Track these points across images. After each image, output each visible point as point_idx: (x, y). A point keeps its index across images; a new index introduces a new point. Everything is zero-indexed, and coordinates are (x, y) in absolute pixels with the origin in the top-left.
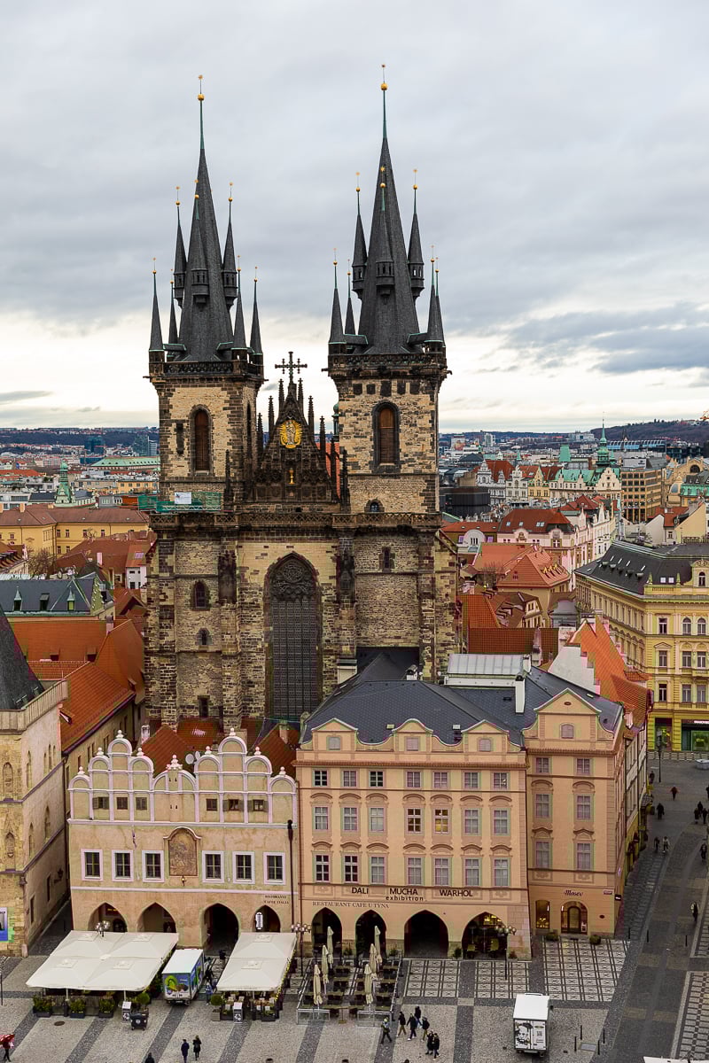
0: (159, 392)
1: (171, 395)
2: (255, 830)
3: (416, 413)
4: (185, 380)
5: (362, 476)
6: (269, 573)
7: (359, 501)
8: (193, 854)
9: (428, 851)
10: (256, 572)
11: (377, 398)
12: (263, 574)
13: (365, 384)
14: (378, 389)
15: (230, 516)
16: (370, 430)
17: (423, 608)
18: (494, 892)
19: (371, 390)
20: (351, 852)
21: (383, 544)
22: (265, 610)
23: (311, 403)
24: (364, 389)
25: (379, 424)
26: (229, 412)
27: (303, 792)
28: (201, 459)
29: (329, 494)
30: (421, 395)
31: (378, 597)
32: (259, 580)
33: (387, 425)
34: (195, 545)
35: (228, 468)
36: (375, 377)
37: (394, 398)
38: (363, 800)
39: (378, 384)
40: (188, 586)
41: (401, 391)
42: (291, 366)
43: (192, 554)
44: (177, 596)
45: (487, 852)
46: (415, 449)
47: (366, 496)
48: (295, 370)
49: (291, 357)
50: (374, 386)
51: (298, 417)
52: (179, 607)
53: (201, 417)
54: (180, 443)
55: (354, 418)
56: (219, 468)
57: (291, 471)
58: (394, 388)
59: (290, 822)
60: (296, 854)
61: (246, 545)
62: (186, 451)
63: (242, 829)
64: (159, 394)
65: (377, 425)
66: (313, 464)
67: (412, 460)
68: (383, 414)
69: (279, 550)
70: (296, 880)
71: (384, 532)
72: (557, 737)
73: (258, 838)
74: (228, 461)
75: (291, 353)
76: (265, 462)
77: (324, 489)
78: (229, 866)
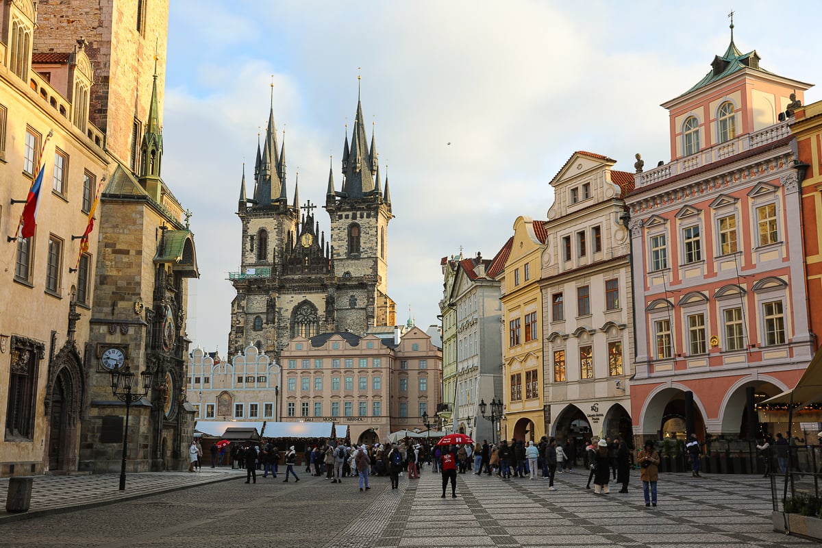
0: (243, 221)
1: (249, 223)
2: (260, 391)
3: (369, 227)
4: (256, 215)
5: (341, 260)
6: (293, 310)
7: (339, 272)
8: (230, 404)
9: (342, 399)
10: (287, 310)
11: (350, 221)
12: (291, 310)
13: (344, 214)
14: (350, 216)
15: (274, 280)
16: (346, 236)
17: (369, 323)
18: (373, 419)
19: (347, 217)
20: (305, 400)
21: (351, 294)
22: (290, 330)
23: (317, 225)
24: (344, 216)
25: (351, 234)
26: (277, 230)
27: (284, 371)
28: (262, 255)
29: (325, 269)
30: (371, 219)
31: (348, 321)
32: (288, 315)
33: (354, 234)
34: (257, 297)
35: (274, 259)
36: (349, 210)
37: (358, 220)
38: (312, 375)
39: (350, 214)
40: (252, 318)
41: (362, 217)
42: (309, 207)
43: (255, 302)
44: (246, 322)
45: (370, 398)
46: (368, 245)
47: (343, 270)
48: (310, 209)
49: (308, 203)
50: (348, 215)
51: (311, 232)
52: (246, 330)
53: (263, 233)
54: (252, 246)
55: (339, 231)
56: (270, 258)
57: (307, 258)
58: (358, 216)
59: (277, 387)
60: (279, 402)
61: (283, 296)
62: (255, 250)
63: (254, 391)
64: (243, 222)
65: (349, 234)
66: (318, 255)
67: (366, 251)
68: (353, 229)
69: (299, 298)
70: (279, 415)
71: (352, 287)
72: (410, 350)
73: (261, 395)
74: (274, 253)
75: (309, 201)
76: (294, 255)
77: (323, 267)
78: (247, 410)
